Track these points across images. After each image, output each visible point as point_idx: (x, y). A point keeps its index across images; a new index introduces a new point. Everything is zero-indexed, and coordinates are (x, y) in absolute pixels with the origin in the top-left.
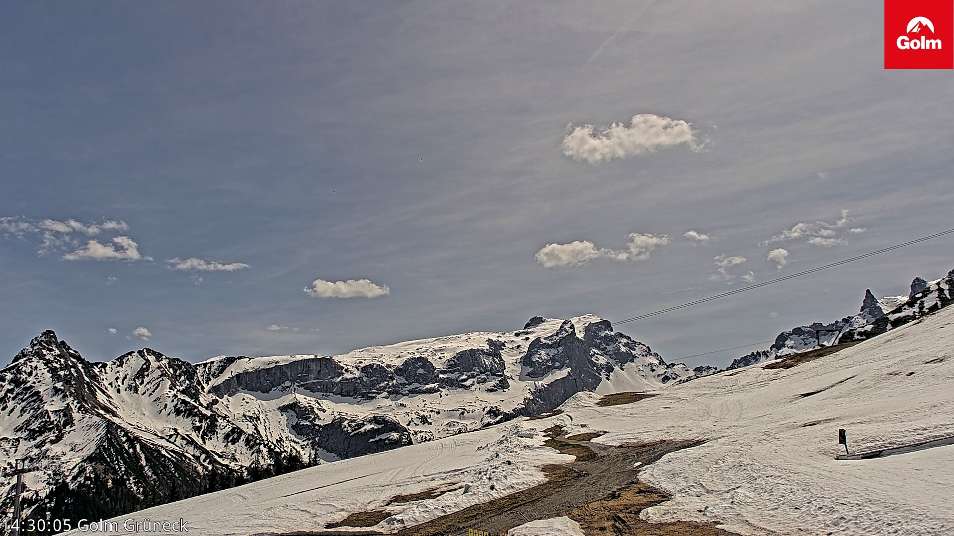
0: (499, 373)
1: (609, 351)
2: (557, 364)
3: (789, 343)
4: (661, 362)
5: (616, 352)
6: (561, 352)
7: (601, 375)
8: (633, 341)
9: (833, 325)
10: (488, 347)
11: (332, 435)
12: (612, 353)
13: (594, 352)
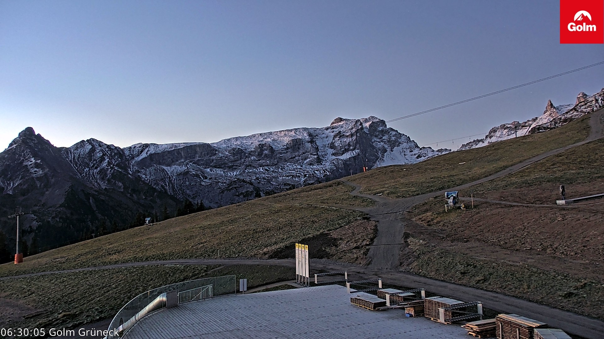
0: (315, 154)
1: (384, 139)
2: (351, 148)
3: (498, 134)
4: (417, 146)
5: (389, 140)
6: (354, 140)
7: (378, 154)
8: (400, 133)
9: (526, 123)
10: (307, 137)
11: (211, 191)
12: (385, 140)
13: (375, 140)
